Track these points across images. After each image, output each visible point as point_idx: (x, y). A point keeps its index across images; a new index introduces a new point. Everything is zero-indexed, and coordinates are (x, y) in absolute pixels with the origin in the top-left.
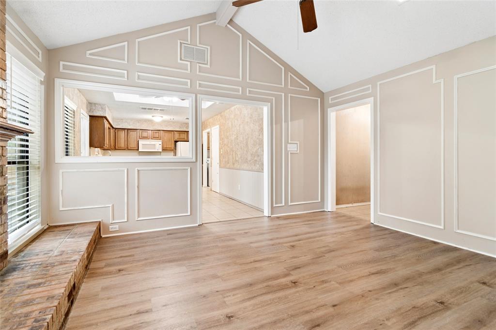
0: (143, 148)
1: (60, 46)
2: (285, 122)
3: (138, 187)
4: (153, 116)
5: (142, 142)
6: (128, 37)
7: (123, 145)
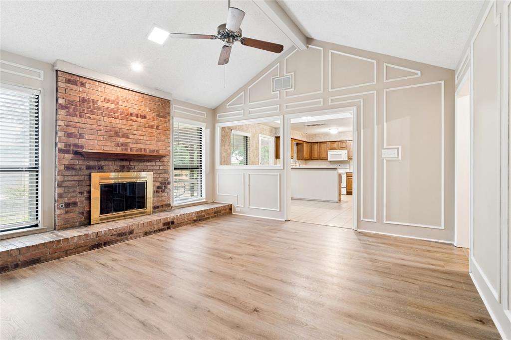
0: (331, 158)
1: (217, 106)
2: (377, 124)
3: (249, 185)
4: (330, 129)
5: (330, 153)
6: (243, 89)
7: (316, 156)
